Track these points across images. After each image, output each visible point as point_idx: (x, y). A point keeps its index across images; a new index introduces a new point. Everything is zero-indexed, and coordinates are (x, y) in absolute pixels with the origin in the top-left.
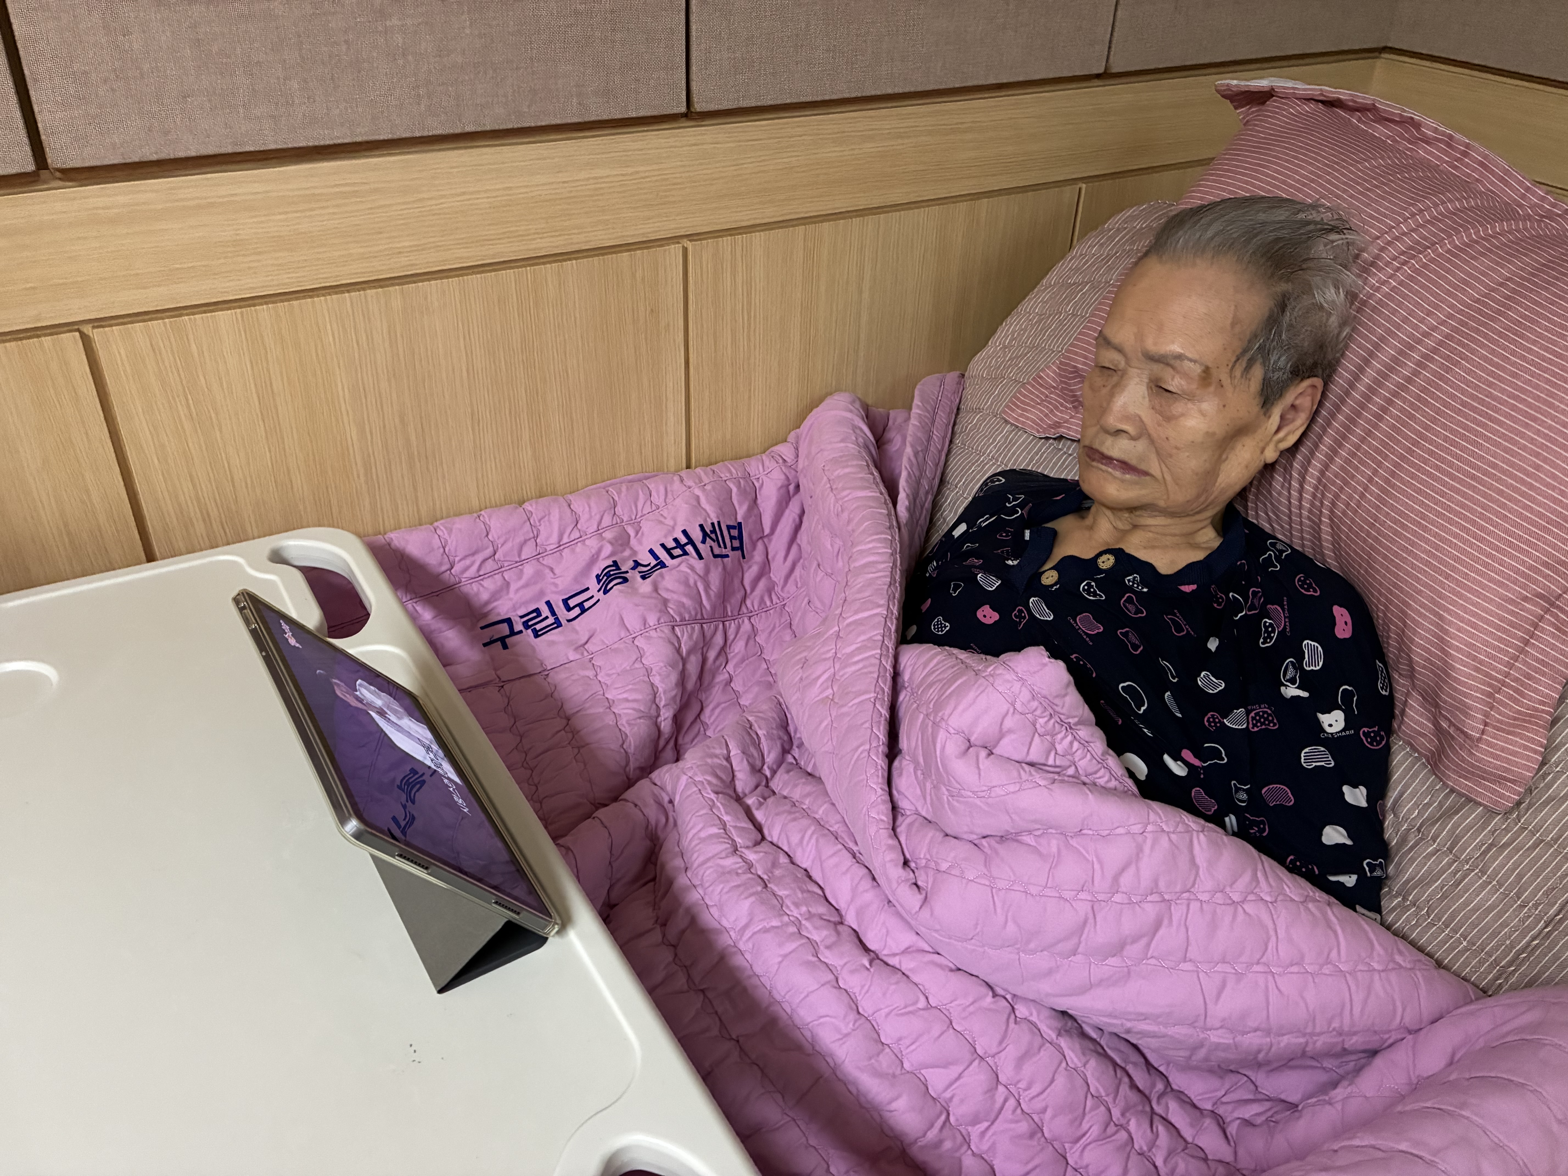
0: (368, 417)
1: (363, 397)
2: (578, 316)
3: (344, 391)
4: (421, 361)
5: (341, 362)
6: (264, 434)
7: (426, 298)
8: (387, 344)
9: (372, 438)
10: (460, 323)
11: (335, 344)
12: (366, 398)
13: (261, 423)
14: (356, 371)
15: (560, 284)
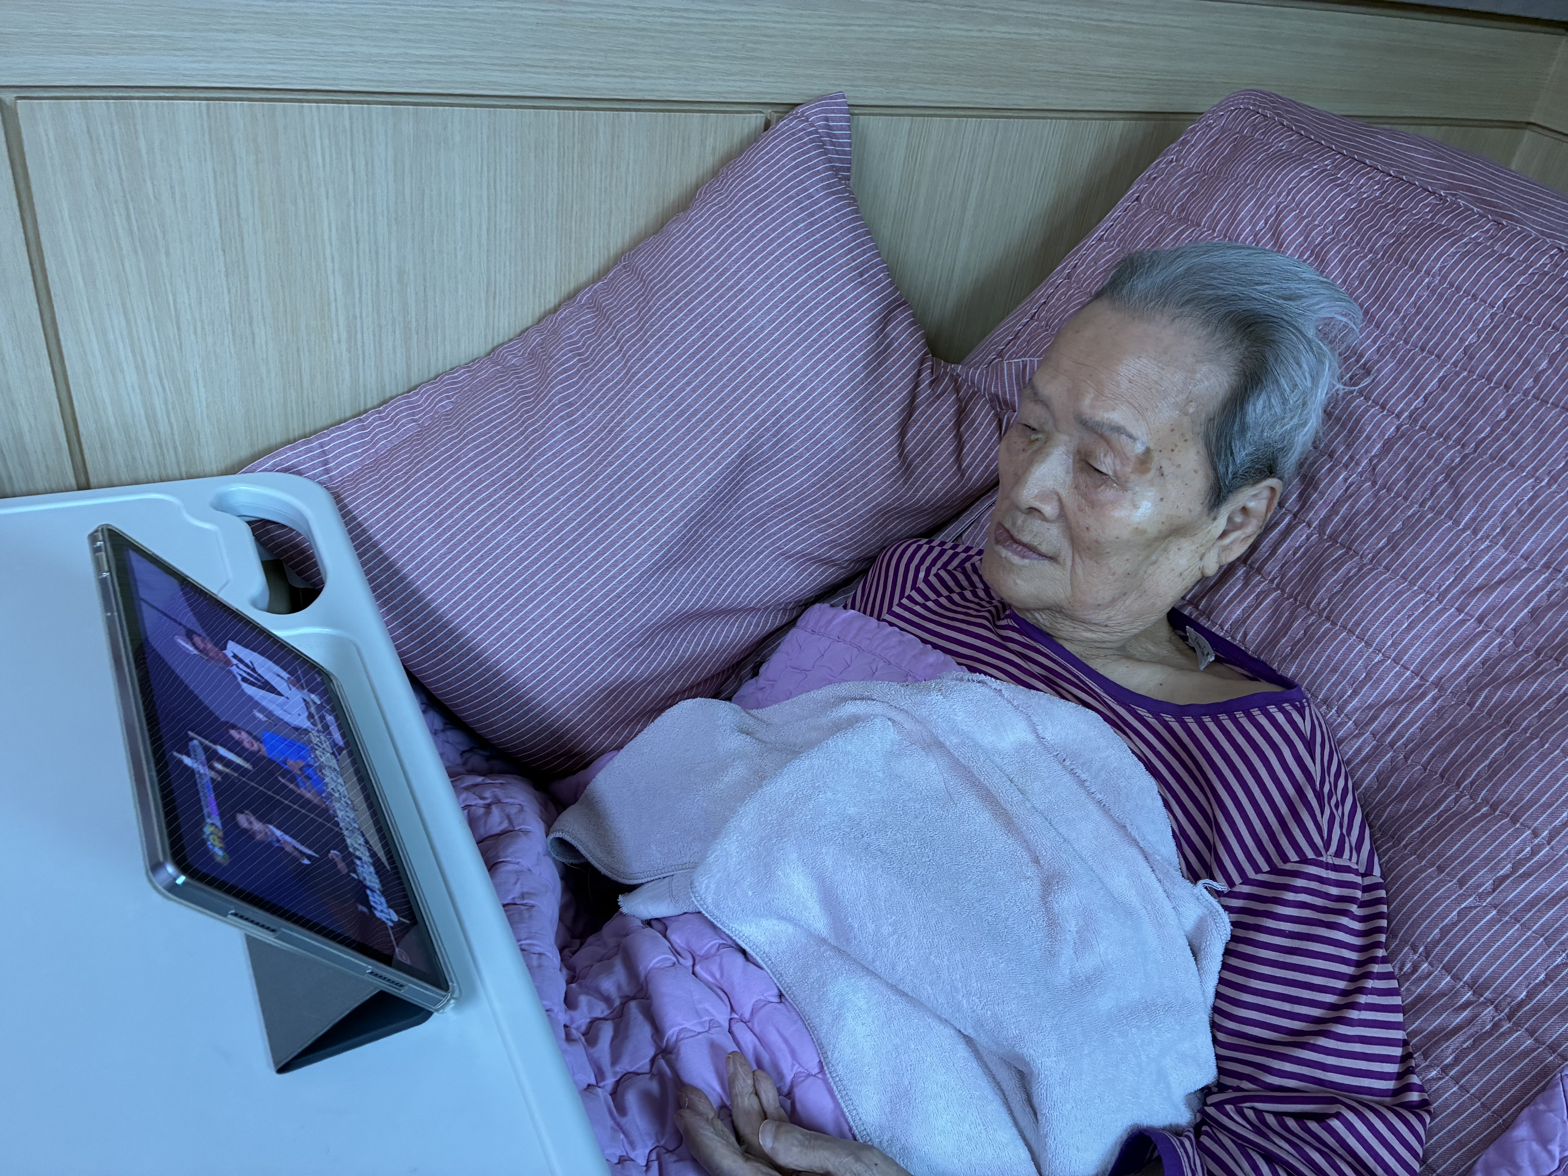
0: (359, 267)
1: (354, 241)
2: (630, 182)
3: (330, 230)
4: (431, 206)
5: (331, 191)
6: (224, 269)
7: (445, 128)
8: (391, 178)
9: (361, 294)
10: (485, 168)
11: (324, 166)
12: (358, 243)
13: (221, 253)
14: (348, 205)
15: (613, 139)
